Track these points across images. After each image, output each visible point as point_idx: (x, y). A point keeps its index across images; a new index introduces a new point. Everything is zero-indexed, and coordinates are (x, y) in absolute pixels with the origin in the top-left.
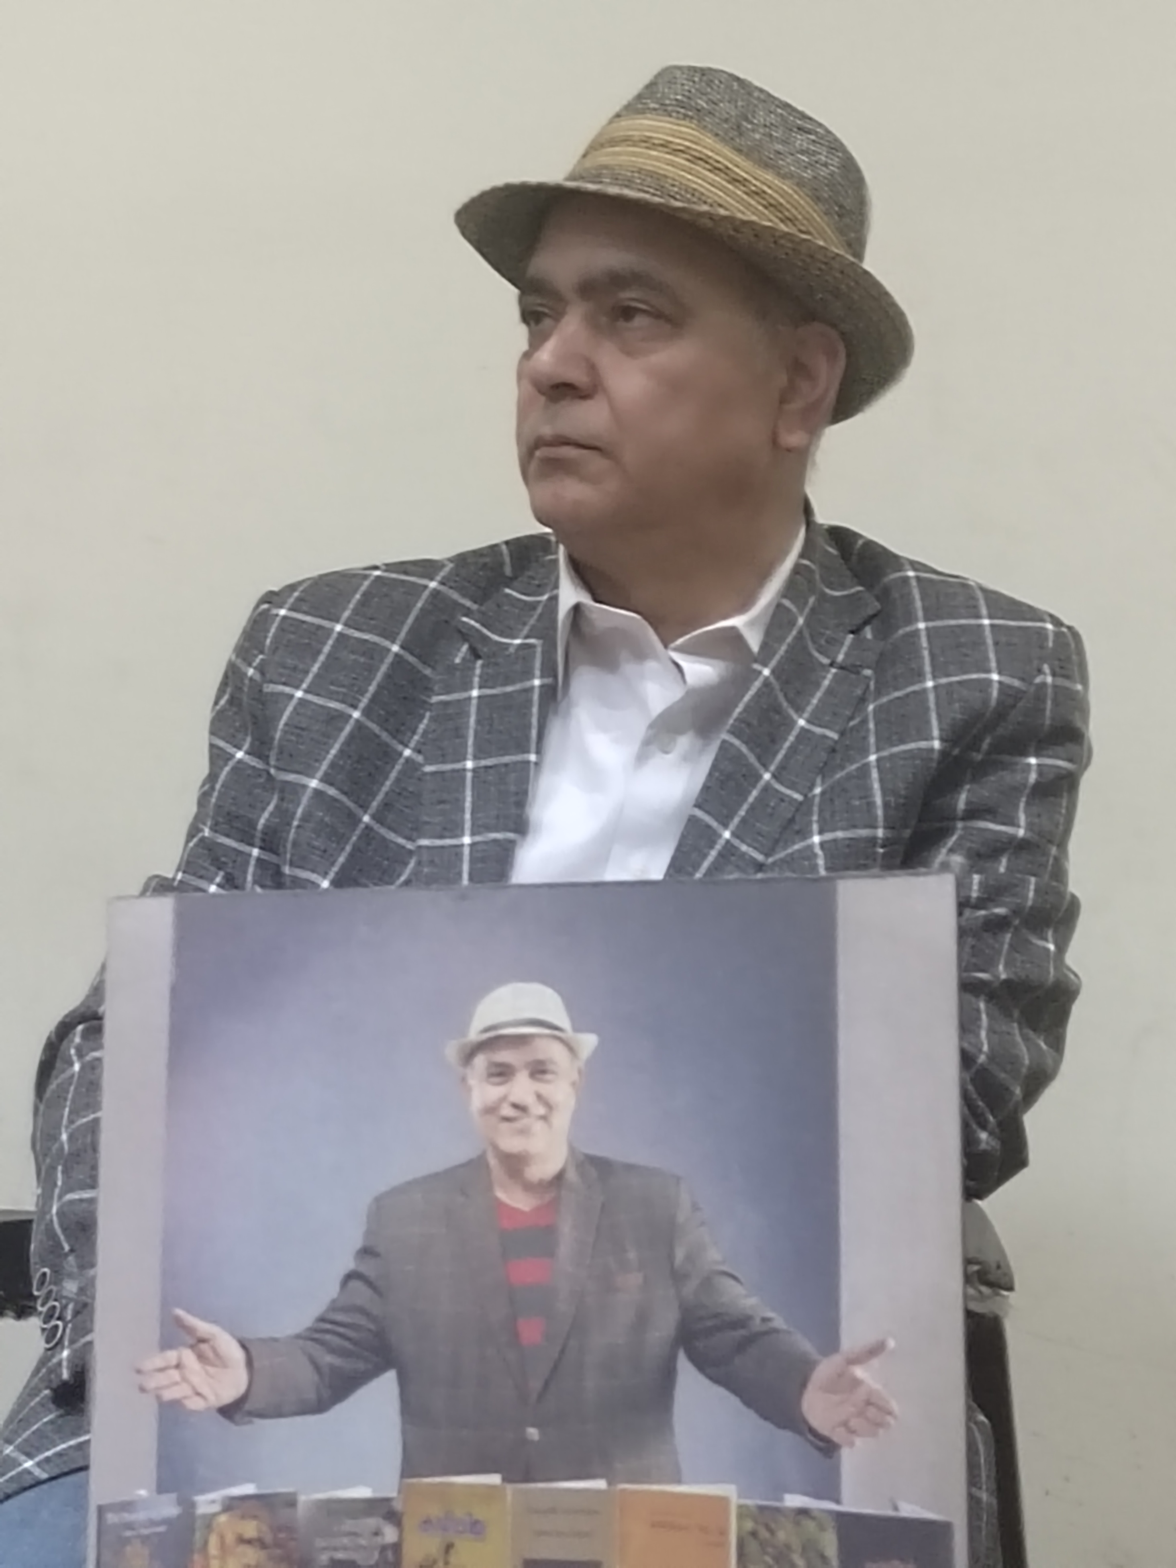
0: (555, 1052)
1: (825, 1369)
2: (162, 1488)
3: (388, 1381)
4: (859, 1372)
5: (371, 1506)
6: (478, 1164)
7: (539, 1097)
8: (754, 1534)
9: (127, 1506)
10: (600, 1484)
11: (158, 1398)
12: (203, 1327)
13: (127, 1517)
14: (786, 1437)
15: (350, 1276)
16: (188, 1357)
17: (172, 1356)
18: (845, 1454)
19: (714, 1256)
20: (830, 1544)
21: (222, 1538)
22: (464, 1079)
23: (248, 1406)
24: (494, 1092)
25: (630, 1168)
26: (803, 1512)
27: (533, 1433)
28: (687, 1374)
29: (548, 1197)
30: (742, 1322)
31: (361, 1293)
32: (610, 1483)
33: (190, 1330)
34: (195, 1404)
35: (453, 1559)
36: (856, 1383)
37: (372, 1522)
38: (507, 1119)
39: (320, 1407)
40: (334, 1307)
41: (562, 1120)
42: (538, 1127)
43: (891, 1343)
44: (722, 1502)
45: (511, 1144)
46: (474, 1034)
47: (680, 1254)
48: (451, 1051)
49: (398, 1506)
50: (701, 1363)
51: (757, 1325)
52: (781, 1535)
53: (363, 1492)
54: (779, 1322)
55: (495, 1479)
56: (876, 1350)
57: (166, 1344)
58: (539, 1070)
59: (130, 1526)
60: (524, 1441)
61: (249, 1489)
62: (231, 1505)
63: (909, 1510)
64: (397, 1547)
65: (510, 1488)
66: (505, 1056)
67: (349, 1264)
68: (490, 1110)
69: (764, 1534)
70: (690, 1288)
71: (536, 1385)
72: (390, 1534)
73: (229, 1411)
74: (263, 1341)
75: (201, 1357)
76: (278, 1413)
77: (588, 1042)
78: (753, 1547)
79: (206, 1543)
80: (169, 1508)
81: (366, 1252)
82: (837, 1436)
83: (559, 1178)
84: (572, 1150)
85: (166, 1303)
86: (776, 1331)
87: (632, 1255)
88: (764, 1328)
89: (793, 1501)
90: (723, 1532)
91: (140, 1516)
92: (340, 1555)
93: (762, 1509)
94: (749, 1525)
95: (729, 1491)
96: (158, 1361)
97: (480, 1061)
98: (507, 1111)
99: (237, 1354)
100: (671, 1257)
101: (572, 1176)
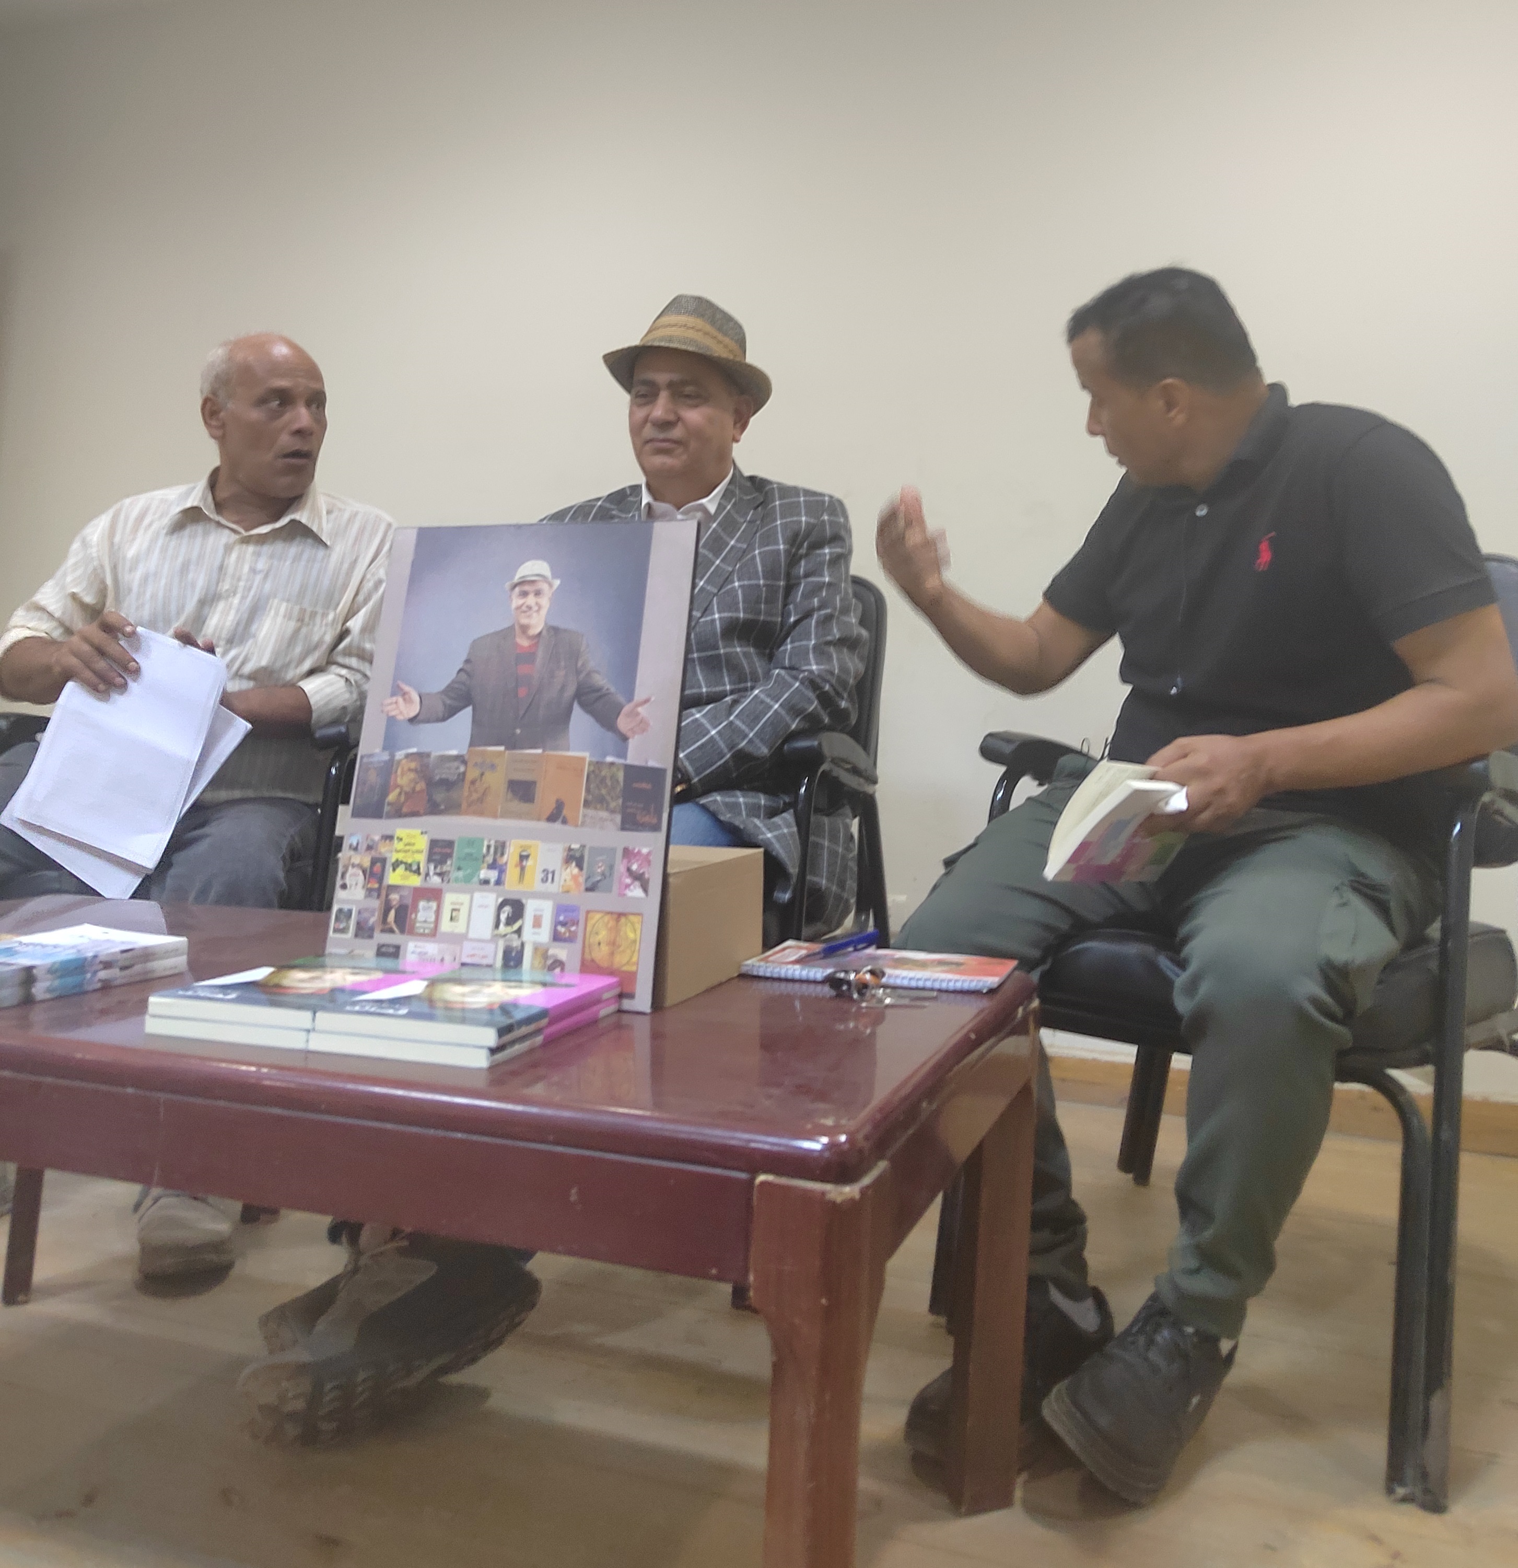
0: (544, 587)
1: (627, 709)
2: (385, 748)
3: (469, 709)
4: (640, 709)
5: (460, 759)
6: (512, 628)
7: (537, 604)
8: (593, 771)
9: (371, 755)
10: (539, 751)
11: (388, 715)
12: (407, 688)
13: (371, 760)
14: (610, 735)
15: (461, 670)
16: (400, 700)
17: (394, 699)
18: (630, 741)
20: (621, 775)
21: (403, 769)
22: (510, 596)
23: (418, 718)
24: (521, 602)
25: (565, 631)
26: (612, 764)
27: (518, 731)
28: (577, 711)
29: (533, 642)
30: (599, 690)
31: (463, 676)
32: (544, 751)
33: (402, 690)
34: (400, 717)
35: (484, 778)
36: (638, 714)
37: (456, 764)
38: (525, 612)
39: (444, 719)
40: (453, 682)
41: (544, 612)
42: (535, 615)
43: (653, 699)
44: (583, 759)
45: (524, 621)
46: (516, 579)
47: (580, 664)
48: (507, 585)
49: (466, 758)
50: (583, 706)
51: (604, 691)
52: (603, 773)
53: (454, 752)
54: (613, 690)
55: (502, 748)
56: (646, 701)
57: (393, 694)
58: (538, 593)
59: (371, 763)
60: (514, 734)
61: (414, 750)
62: (408, 756)
63: (652, 763)
64: (464, 773)
65: (507, 752)
66: (526, 588)
67: (460, 666)
68: (518, 608)
69: (597, 771)
70: (582, 676)
71: (521, 713)
72: (462, 769)
73: (412, 720)
75: (404, 700)
76: (428, 721)
77: (557, 583)
78: (592, 776)
79: (397, 770)
80: (385, 757)
81: (467, 661)
82: (629, 734)
83: (540, 633)
84: (546, 624)
85: (395, 679)
87: (563, 664)
88: (607, 692)
89: (609, 759)
90: (582, 770)
91: (375, 759)
92: (444, 776)
93: (597, 763)
94: (592, 768)
95: (586, 755)
96: (389, 701)
97: (517, 590)
98: (524, 608)
99: (418, 699)
100: (576, 663)
101: (544, 633)
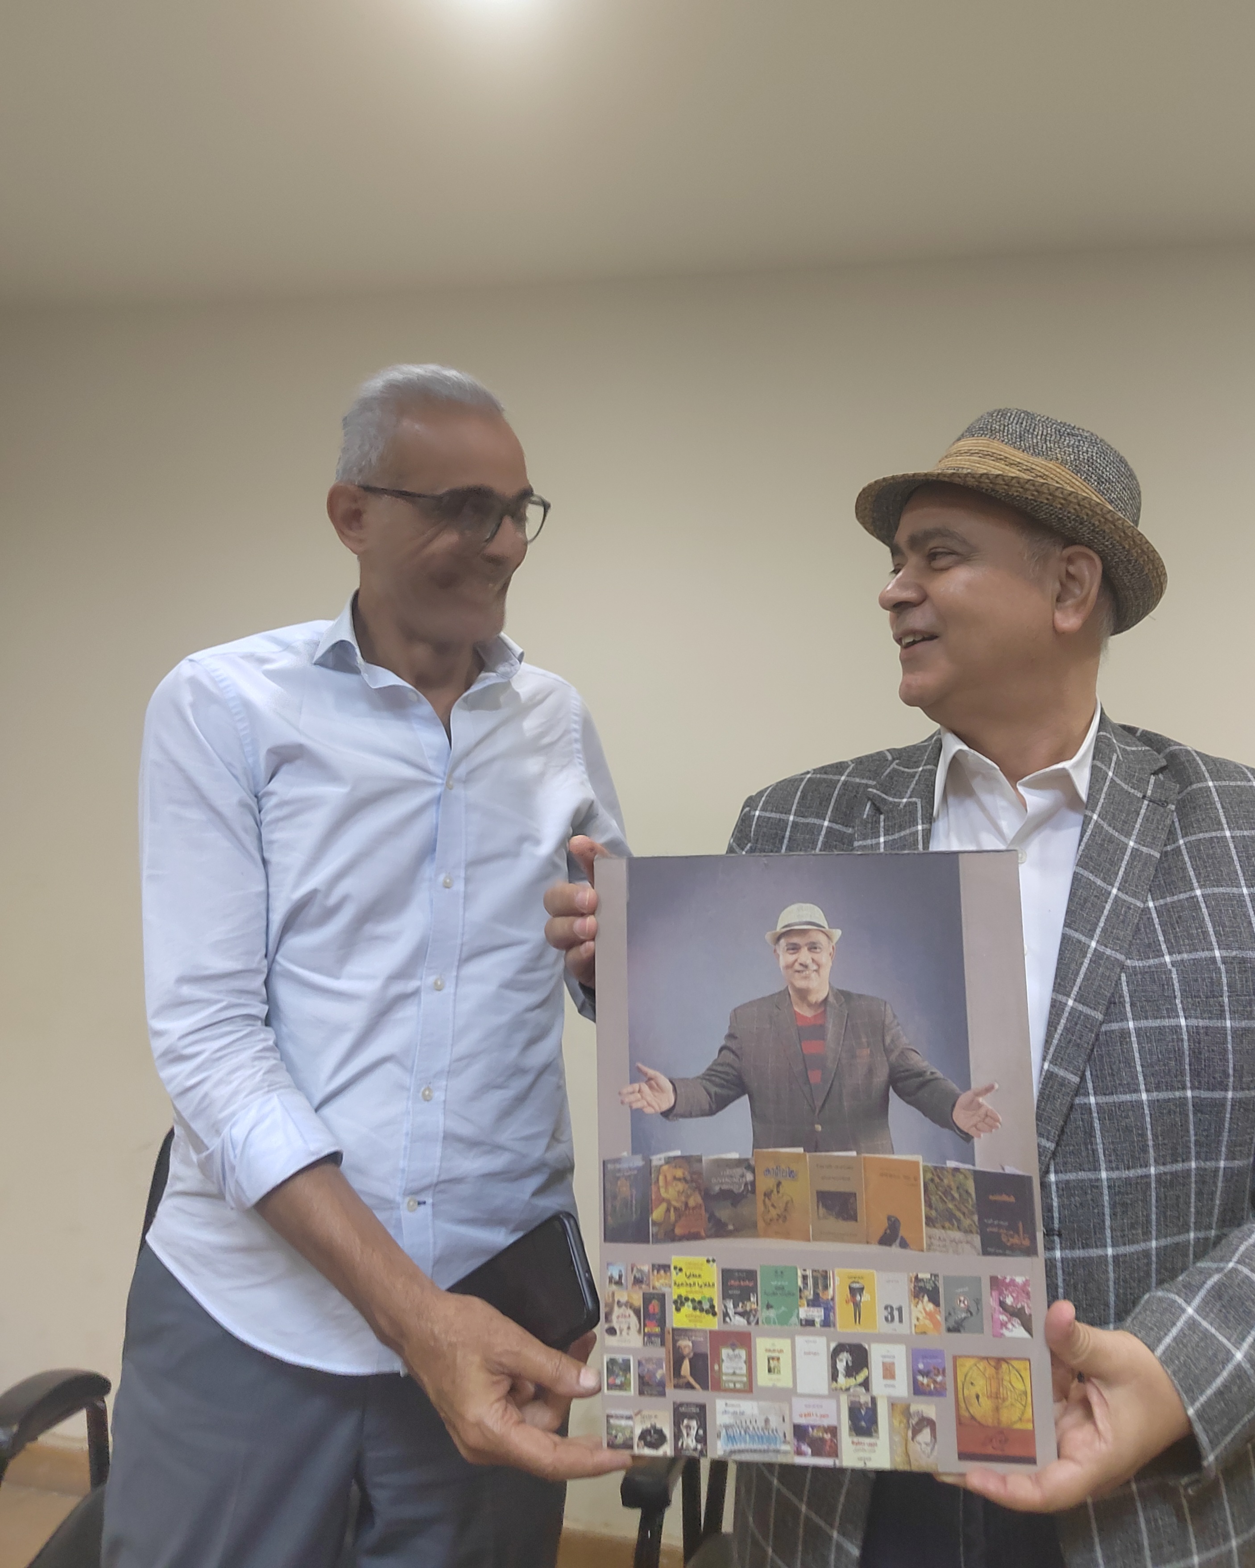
0: (821, 938)
1: (963, 1099)
2: (635, 1151)
3: (744, 1099)
4: (981, 1100)
5: (739, 1163)
6: (784, 994)
7: (813, 960)
8: (932, 1180)
9: (617, 1161)
10: (854, 1154)
11: (631, 1107)
12: (651, 1072)
13: (618, 1166)
14: (946, 1131)
15: (722, 1049)
17: (636, 1086)
18: (976, 1140)
19: (904, 1041)
20: (971, 1186)
21: (666, 1177)
22: (775, 951)
23: (675, 1111)
24: (791, 958)
25: (860, 996)
26: (956, 1170)
27: (819, 1128)
28: (894, 1100)
29: (820, 1011)
30: (921, 1074)
31: (729, 1057)
32: (857, 1153)
33: (646, 1074)
34: (649, 1110)
35: (781, 1190)
36: (980, 1106)
37: (739, 1171)
38: (799, 971)
39: (712, 1113)
40: (715, 1063)
41: (826, 972)
42: (814, 975)
44: (916, 1164)
45: (800, 984)
46: (779, 929)
47: (888, 1040)
48: (768, 936)
49: (752, 1163)
50: (901, 1094)
51: (928, 1076)
52: (946, 1181)
53: (735, 1156)
54: (939, 1074)
55: (801, 1150)
56: (989, 1089)
57: (633, 1081)
58: (813, 947)
59: (619, 1170)
60: (814, 1131)
61: (678, 1153)
62: (669, 1161)
63: (1009, 1170)
64: (753, 1183)
65: (808, 1155)
66: (795, 940)
67: (723, 1042)
68: (789, 967)
69: (937, 1180)
70: (893, 1057)
71: (819, 1104)
72: (749, 1177)
73: (666, 1114)
74: (683, 1080)
75: (651, 1087)
76: (690, 1115)
77: (837, 933)
78: (931, 1186)
79: (658, 1180)
80: (638, 1162)
81: (731, 1036)
82: (972, 1132)
83: (826, 1000)
84: (831, 987)
86: (936, 1079)
87: (864, 1040)
88: (932, 1077)
89: (951, 1164)
90: (917, 1179)
91: (624, 1165)
92: (725, 1187)
93: (936, 1168)
94: (929, 1176)
95: (918, 1158)
96: (630, 1089)
97: (783, 942)
98: (797, 967)
99: (670, 1086)
100: (883, 1041)
101: (831, 999)
